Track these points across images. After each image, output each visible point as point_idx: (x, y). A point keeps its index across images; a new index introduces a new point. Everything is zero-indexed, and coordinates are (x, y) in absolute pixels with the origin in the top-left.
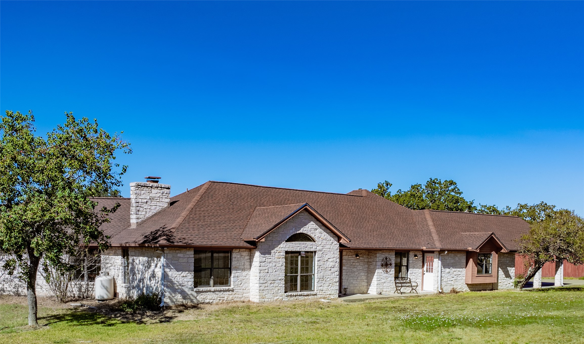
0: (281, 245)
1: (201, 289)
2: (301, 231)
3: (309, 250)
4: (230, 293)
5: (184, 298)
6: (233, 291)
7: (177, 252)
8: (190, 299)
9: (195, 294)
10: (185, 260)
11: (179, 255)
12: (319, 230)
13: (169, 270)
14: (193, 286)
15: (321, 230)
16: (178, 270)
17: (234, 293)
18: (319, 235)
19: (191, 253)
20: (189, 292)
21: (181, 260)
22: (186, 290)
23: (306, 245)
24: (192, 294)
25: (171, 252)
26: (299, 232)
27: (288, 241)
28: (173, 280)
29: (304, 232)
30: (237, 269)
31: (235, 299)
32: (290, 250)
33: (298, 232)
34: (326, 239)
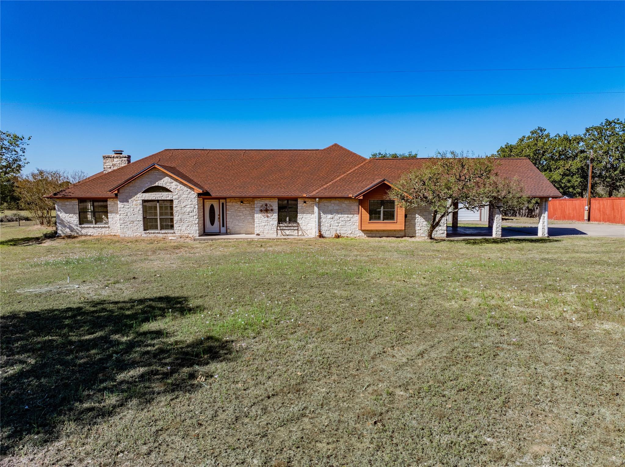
0: (138, 196)
1: (83, 226)
2: (156, 184)
3: (166, 199)
4: (107, 229)
5: (72, 231)
6: (109, 227)
7: (65, 201)
8: (76, 232)
9: (80, 229)
10: (71, 206)
11: (66, 203)
12: (175, 183)
13: (60, 213)
14: (78, 223)
15: (177, 183)
16: (66, 213)
17: (110, 229)
18: (175, 187)
19: (76, 202)
20: (75, 228)
21: (68, 207)
22: (73, 226)
23: (162, 195)
24: (77, 229)
25: (61, 201)
26: (155, 185)
27: (144, 192)
28: (64, 220)
29: (159, 185)
30: (111, 212)
31: (111, 234)
32: (146, 199)
33: (153, 185)
34: (182, 190)
